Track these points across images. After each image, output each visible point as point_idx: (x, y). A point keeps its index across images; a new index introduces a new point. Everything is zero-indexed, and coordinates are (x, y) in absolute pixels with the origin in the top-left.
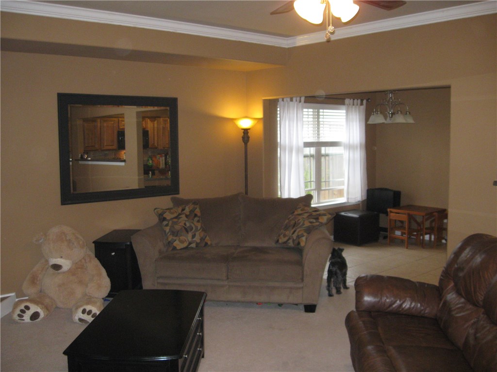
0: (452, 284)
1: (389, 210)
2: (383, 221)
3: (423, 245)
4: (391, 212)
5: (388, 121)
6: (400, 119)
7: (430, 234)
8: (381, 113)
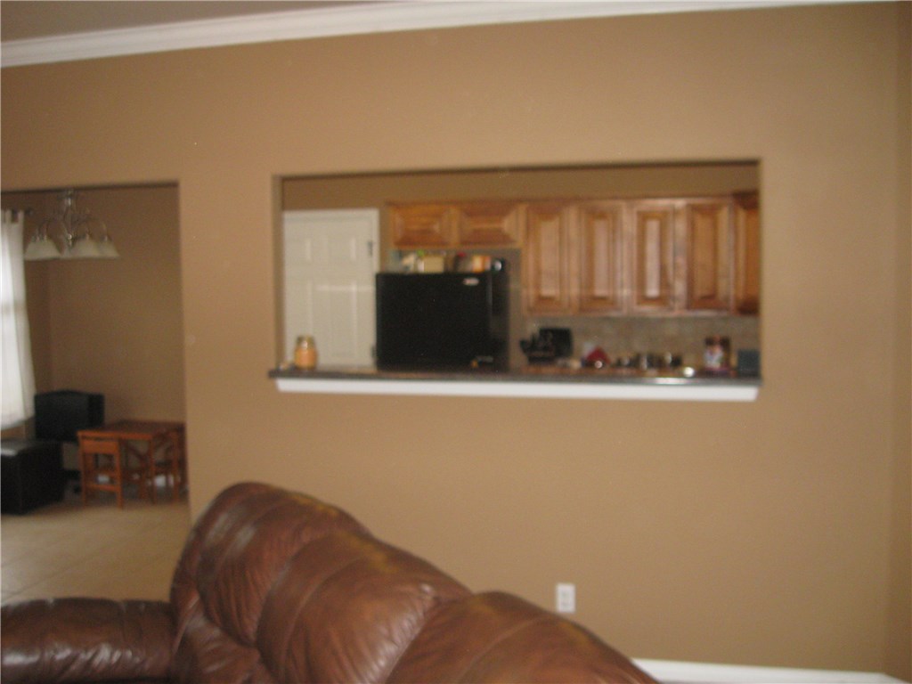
0: (194, 600)
1: (80, 434)
2: (71, 458)
3: (153, 497)
4: (84, 437)
5: (66, 255)
6: (88, 250)
7: (166, 473)
8: (50, 237)
